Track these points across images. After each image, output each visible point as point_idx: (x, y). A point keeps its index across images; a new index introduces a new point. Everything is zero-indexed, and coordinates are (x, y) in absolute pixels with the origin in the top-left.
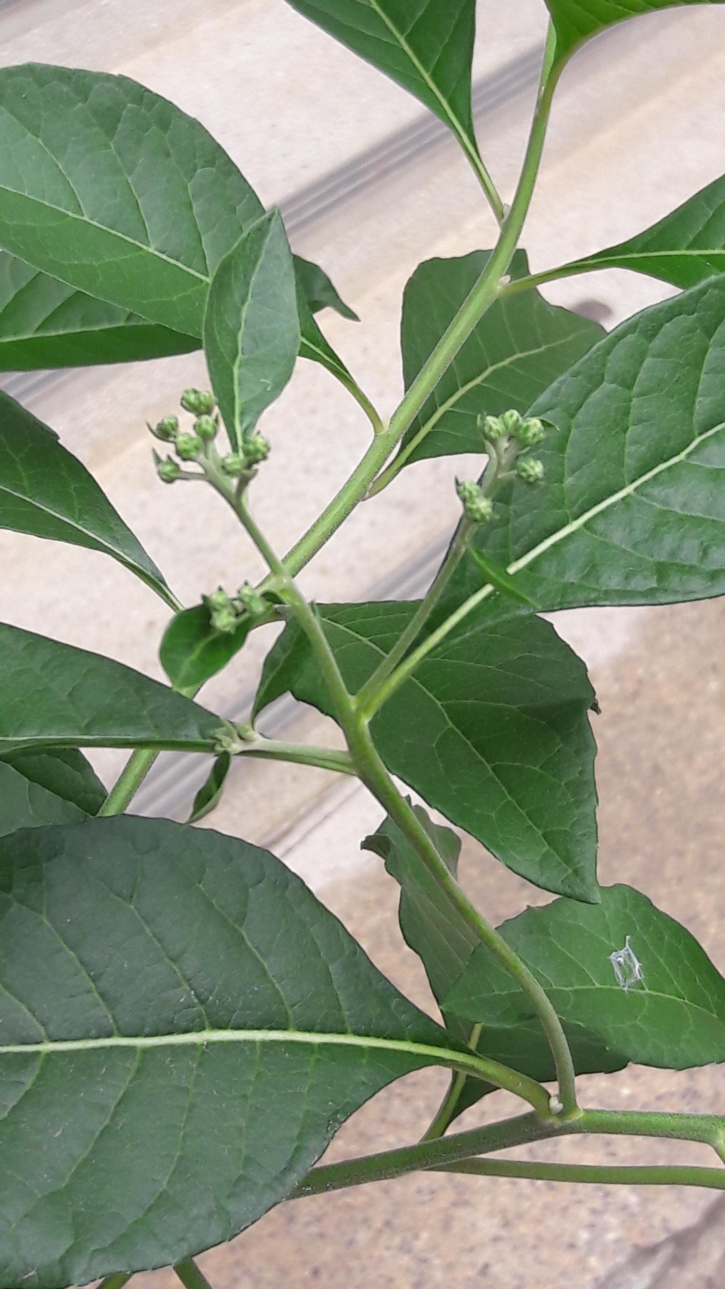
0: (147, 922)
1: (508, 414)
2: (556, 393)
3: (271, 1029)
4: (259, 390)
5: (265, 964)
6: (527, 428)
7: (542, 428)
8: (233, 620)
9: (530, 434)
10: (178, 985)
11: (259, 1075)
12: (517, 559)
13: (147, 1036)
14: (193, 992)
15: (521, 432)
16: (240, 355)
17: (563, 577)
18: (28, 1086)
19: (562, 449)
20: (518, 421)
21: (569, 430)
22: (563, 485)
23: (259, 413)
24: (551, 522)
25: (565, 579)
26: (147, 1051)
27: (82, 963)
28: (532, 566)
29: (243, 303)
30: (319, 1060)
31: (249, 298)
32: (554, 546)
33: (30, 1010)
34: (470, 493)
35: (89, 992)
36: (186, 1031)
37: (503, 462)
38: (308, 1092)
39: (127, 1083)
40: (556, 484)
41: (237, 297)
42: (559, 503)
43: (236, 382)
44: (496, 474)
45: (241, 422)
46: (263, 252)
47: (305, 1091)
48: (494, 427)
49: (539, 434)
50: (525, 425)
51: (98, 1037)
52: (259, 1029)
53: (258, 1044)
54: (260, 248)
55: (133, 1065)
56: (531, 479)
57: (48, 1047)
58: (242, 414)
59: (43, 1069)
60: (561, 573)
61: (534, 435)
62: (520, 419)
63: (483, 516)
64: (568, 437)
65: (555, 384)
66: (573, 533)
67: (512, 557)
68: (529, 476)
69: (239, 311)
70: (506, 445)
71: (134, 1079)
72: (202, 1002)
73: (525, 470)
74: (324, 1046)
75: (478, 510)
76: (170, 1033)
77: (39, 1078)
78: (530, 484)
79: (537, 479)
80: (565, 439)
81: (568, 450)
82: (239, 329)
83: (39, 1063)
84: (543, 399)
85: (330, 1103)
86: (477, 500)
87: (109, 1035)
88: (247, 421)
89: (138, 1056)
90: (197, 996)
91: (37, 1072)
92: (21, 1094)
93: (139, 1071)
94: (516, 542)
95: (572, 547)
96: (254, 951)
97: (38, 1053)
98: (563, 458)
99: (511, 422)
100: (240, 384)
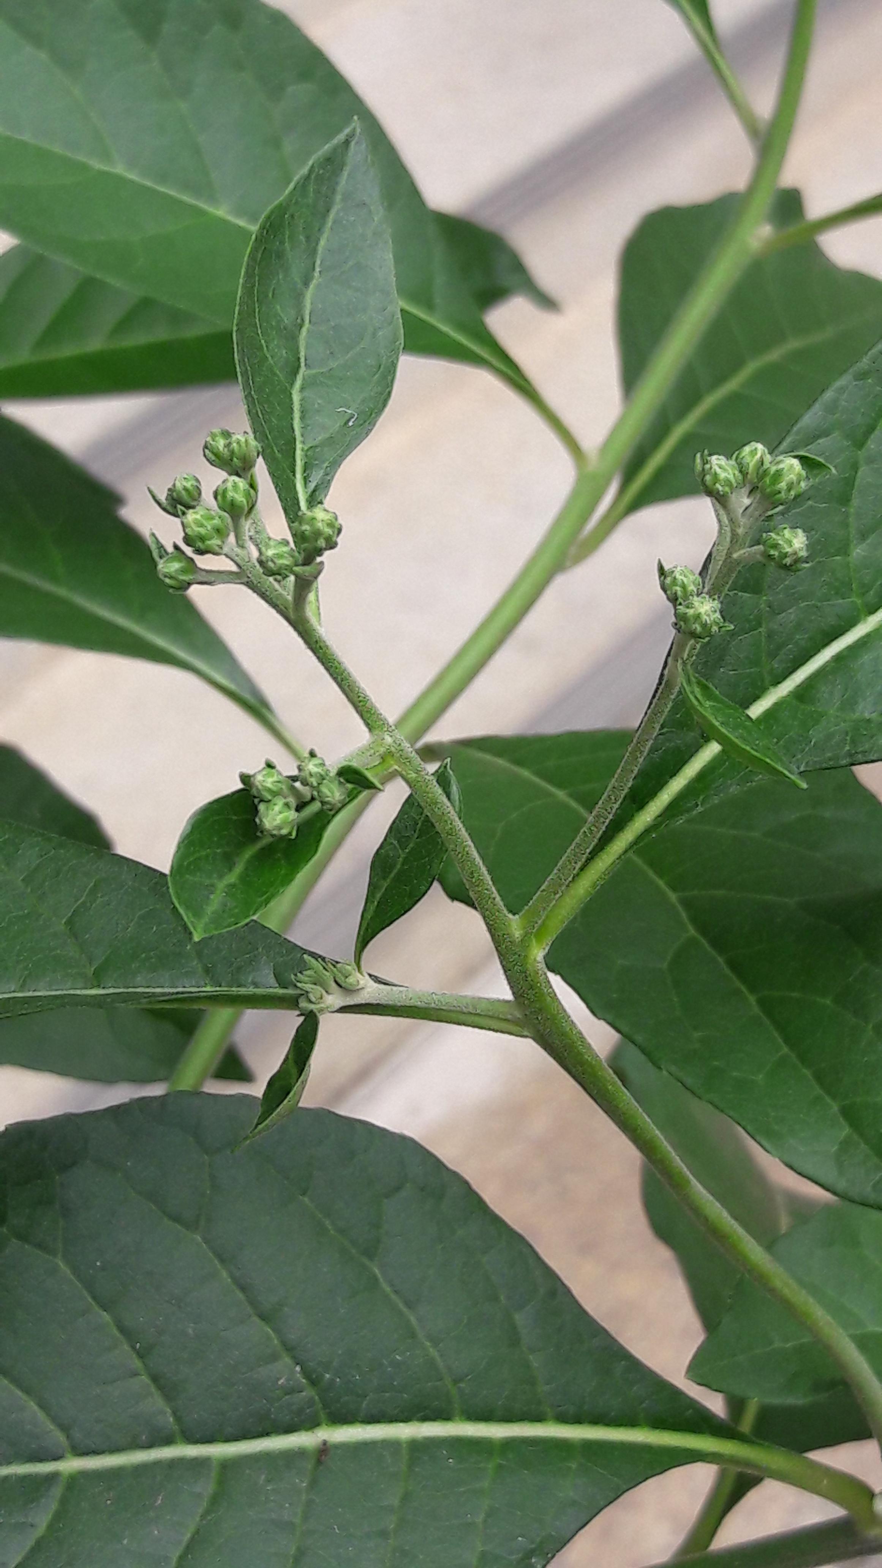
0: (222, 1261)
1: (747, 449)
2: (831, 408)
3: (425, 1419)
4: (335, 426)
5: (413, 1319)
6: (778, 474)
7: (804, 473)
8: (292, 815)
9: (783, 485)
10: (274, 1358)
11: (406, 1497)
12: (777, 682)
13: (228, 1440)
14: (298, 1368)
15: (767, 480)
16: (303, 368)
17: (853, 711)
18: (41, 1530)
19: (845, 500)
20: (762, 462)
21: (855, 467)
22: (850, 559)
23: (335, 464)
24: (832, 621)
25: (856, 716)
26: (228, 1466)
27: (122, 1330)
28: (802, 693)
29: (306, 284)
30: (500, 1466)
31: (316, 274)
32: (838, 658)
33: (42, 1406)
34: (684, 587)
35: (136, 1374)
36: (289, 1429)
37: (740, 531)
38: (485, 1521)
39: (198, 1519)
40: (838, 558)
41: (296, 276)
42: (842, 588)
43: (297, 415)
44: (729, 555)
45: (306, 480)
46: (338, 197)
47: (480, 1519)
48: (722, 475)
49: (799, 483)
50: (773, 469)
51: (150, 1446)
52: (406, 1420)
53: (404, 1445)
54: (334, 191)
55: (207, 1487)
56: (788, 561)
57: (72, 1465)
58: (306, 468)
59: (64, 1501)
60: (849, 704)
61: (790, 487)
62: (768, 458)
63: (704, 625)
64: (854, 482)
65: (829, 395)
66: (868, 636)
67: (768, 679)
68: (786, 555)
69: (298, 298)
70: (747, 501)
71: (207, 1512)
72: (314, 1382)
73: (776, 546)
74: (509, 1444)
75: (698, 617)
76: (266, 1434)
77: (58, 1516)
78: (786, 568)
79: (797, 561)
80: (849, 483)
81: (855, 502)
82: (301, 326)
83: (57, 1491)
84: (809, 419)
85: (520, 1539)
86: (696, 601)
87: (168, 1441)
88: (316, 477)
89: (214, 1474)
90: (306, 1373)
91: (54, 1506)
92: (30, 1543)
93: (215, 1500)
94: (773, 655)
95: (866, 658)
96: (393, 1297)
97: (53, 1477)
98: (847, 515)
99: (751, 463)
100: (302, 418)
